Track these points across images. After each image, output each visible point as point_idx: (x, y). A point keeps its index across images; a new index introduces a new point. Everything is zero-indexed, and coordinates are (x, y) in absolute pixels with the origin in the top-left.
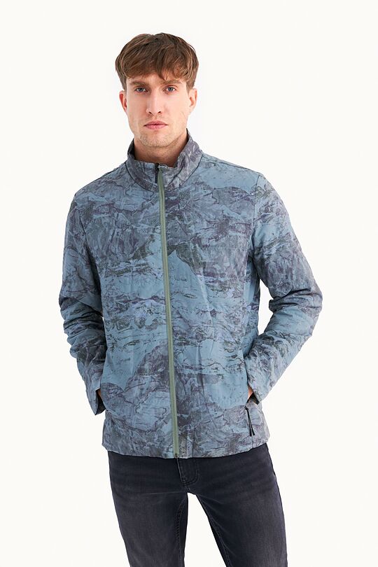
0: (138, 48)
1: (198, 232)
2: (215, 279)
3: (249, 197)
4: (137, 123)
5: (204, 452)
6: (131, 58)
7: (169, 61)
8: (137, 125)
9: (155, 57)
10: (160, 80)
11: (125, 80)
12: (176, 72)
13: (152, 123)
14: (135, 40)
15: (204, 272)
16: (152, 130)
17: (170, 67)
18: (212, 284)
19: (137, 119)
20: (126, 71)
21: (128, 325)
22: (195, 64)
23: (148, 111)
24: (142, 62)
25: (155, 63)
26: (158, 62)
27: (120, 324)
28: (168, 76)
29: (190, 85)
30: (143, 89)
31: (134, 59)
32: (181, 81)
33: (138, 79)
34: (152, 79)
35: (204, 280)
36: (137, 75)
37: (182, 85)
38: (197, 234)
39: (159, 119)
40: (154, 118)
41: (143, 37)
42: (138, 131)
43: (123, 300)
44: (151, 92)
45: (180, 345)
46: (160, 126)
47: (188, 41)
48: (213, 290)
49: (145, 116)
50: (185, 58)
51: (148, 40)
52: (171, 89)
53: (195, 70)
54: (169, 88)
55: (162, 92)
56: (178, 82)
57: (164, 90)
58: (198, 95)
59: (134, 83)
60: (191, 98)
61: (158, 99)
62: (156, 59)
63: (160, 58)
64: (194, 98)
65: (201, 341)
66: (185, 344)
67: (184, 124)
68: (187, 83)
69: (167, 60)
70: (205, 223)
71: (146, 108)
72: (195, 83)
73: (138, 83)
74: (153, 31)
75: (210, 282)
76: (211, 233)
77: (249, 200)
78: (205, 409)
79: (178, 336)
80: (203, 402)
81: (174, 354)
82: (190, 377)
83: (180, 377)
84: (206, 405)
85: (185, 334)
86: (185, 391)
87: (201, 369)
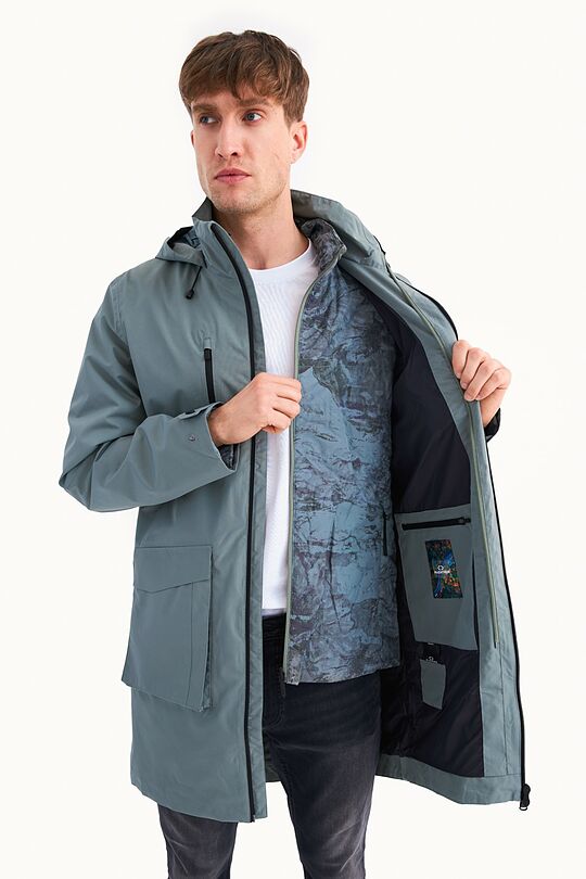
1: (343, 342)
2: (363, 414)
4: (206, 174)
5: (319, 673)
7: (246, 66)
8: (206, 177)
13: (226, 173)
15: (348, 403)
16: (225, 185)
17: (248, 78)
18: (358, 421)
25: (224, 73)
34: (222, 100)
35: (347, 414)
37: (274, 110)
38: (341, 345)
39: (235, 166)
44: (222, 124)
45: (306, 509)
46: (238, 178)
48: (359, 430)
49: (213, 162)
56: (265, 104)
57: (243, 120)
59: (196, 109)
64: (300, 135)
66: (313, 508)
71: (214, 147)
73: (201, 107)
75: (355, 417)
76: (358, 345)
78: (331, 605)
79: (304, 496)
80: (328, 593)
81: (295, 522)
82: (318, 558)
83: (302, 559)
84: (332, 597)
85: (314, 493)
86: (307, 579)
87: (332, 544)
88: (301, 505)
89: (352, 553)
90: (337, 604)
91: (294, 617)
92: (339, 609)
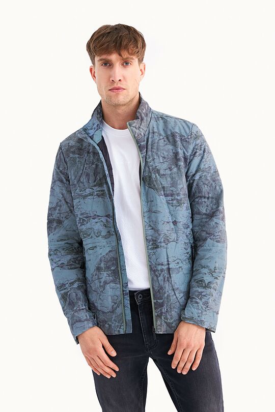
0: (103, 35)
1: (157, 165)
2: (173, 198)
3: (187, 139)
4: (104, 88)
6: (99, 42)
7: (125, 43)
8: (104, 90)
9: (116, 41)
10: (120, 57)
11: (94, 58)
12: (130, 51)
13: (114, 88)
14: (100, 29)
15: (164, 194)
16: (115, 93)
17: (126, 48)
18: (171, 202)
19: (103, 85)
20: (95, 51)
21: (89, 235)
22: (144, 45)
23: (111, 79)
24: (106, 45)
25: (115, 46)
26: (118, 45)
27: (83, 235)
28: (125, 54)
29: (141, 61)
30: (108, 64)
31: (100, 43)
32: (134, 57)
33: (104, 57)
35: (165, 200)
36: (103, 54)
37: (135, 61)
38: (156, 166)
40: (115, 84)
41: (106, 27)
42: (104, 94)
43: (85, 216)
44: (113, 67)
45: (153, 249)
46: (120, 90)
47: (138, 29)
48: (172, 206)
49: (109, 83)
50: (136, 41)
51: (111, 29)
52: (127, 64)
53: (144, 49)
54: (126, 63)
55: (121, 66)
56: (132, 59)
57: (123, 65)
58: (146, 68)
59: (101, 60)
60: (141, 70)
61: (119, 71)
62: (116, 43)
63: (119, 42)
64: (143, 69)
65: (167, 244)
67: (137, 88)
68: (139, 59)
69: (124, 43)
70: (161, 158)
71: (110, 77)
72: (144, 59)
73: (104, 59)
74: (113, 23)
75: (169, 200)
76: (165, 166)
77: (186, 141)
78: (173, 293)
79: (151, 243)
80: (171, 288)
81: (149, 256)
82: (162, 272)
83: (155, 273)
84: (173, 290)
85: (155, 240)
86: (158, 282)
87: (168, 264)
88: (150, 247)
89: (180, 267)
90: (176, 293)
91: (155, 301)
92: (177, 295)
